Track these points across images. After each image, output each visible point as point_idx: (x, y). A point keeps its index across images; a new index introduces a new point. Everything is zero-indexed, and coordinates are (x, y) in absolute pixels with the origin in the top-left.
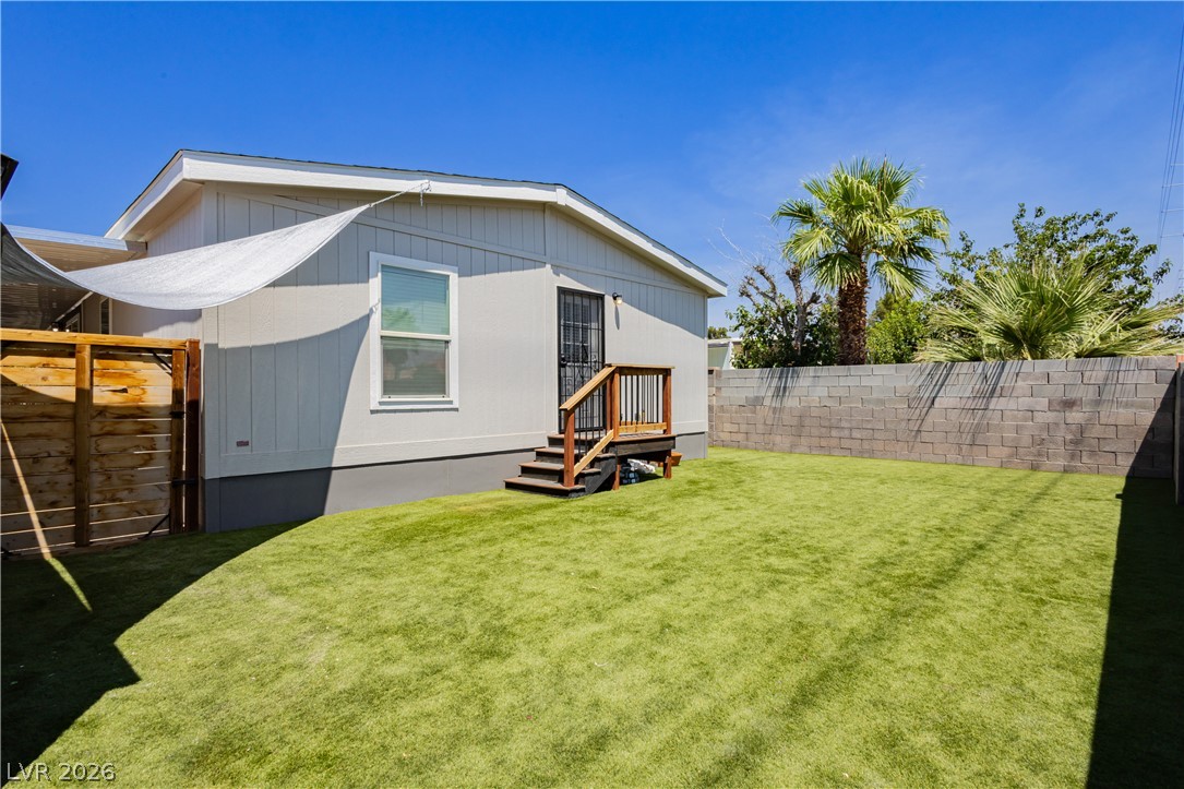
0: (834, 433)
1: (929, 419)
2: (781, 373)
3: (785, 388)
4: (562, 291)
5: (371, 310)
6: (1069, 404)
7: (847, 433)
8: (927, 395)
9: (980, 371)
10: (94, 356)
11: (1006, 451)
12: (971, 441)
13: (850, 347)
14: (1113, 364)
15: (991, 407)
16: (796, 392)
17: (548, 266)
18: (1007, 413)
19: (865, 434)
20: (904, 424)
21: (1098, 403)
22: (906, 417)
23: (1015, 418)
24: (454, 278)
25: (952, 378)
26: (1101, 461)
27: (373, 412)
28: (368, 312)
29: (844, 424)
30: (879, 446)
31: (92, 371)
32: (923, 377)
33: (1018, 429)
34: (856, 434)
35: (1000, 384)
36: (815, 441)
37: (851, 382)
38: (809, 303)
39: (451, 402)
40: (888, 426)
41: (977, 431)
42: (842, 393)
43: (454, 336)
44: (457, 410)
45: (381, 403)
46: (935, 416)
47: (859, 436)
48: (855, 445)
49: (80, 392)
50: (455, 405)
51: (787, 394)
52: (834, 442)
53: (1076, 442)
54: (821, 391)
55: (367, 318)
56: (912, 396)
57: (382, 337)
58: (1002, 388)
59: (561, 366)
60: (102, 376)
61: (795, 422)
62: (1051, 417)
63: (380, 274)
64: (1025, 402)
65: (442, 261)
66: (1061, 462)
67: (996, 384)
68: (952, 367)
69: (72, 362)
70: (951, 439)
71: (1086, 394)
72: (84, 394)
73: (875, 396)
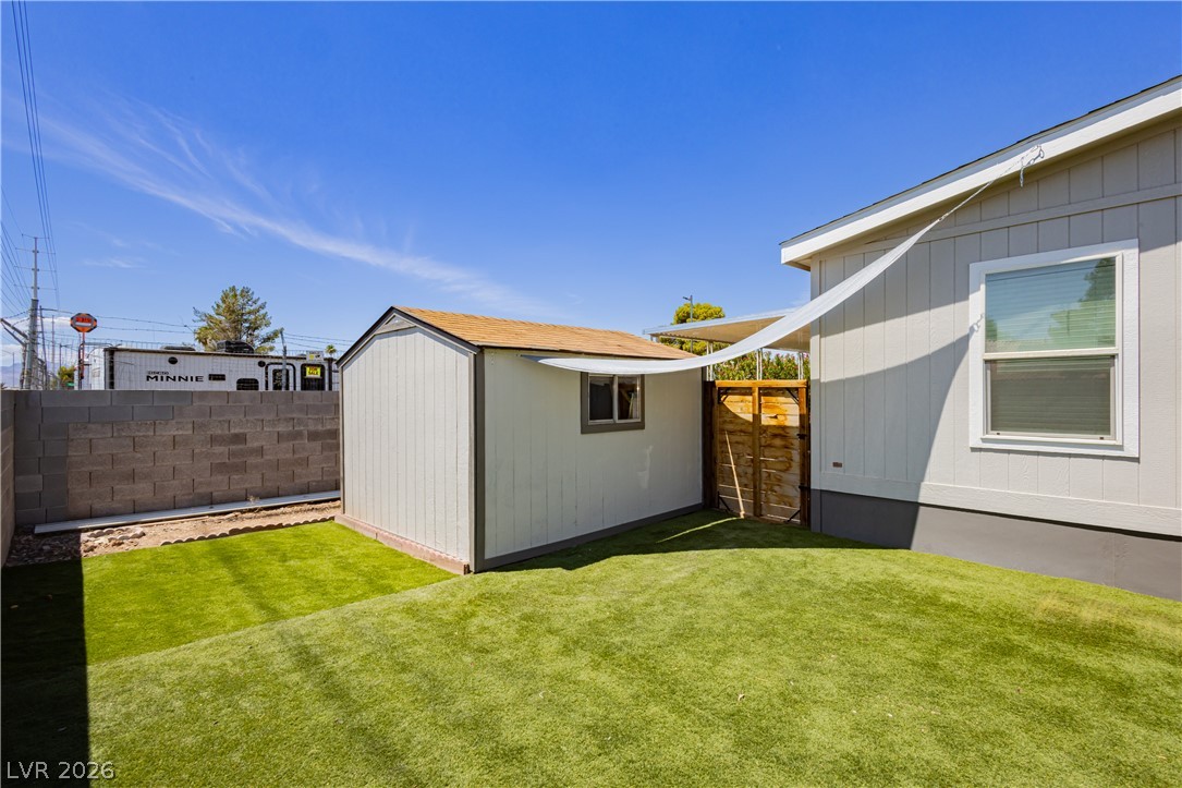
5: (972, 329)
10: (760, 395)
24: (1127, 258)
27: (974, 450)
28: (967, 332)
31: (760, 405)
39: (1119, 447)
44: (1133, 459)
45: (984, 440)
49: (754, 415)
50: (1129, 453)
55: (964, 342)
57: (986, 361)
60: (766, 407)
63: (983, 287)
65: (1102, 239)
69: (750, 398)
72: (757, 417)
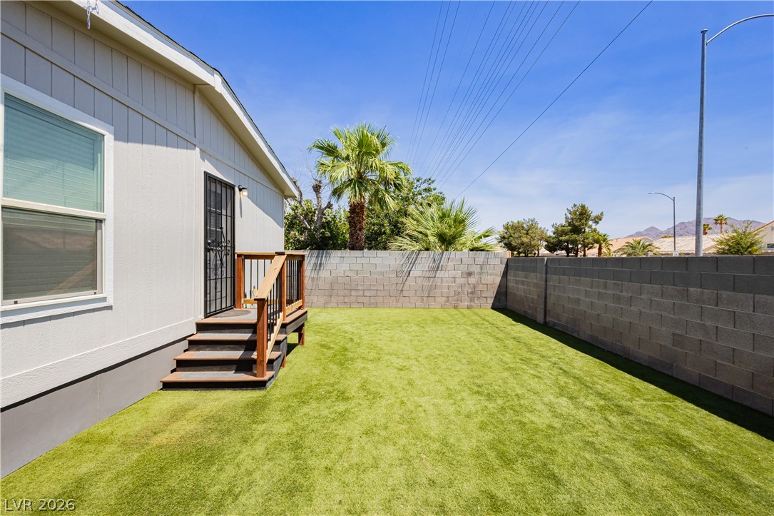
0: (353, 293)
1: (407, 283)
2: (318, 254)
3: (320, 264)
4: (209, 178)
6: (470, 274)
7: (361, 293)
8: (406, 269)
9: (432, 256)
11: (444, 299)
12: (428, 295)
13: (357, 238)
14: (486, 255)
15: (437, 276)
16: (328, 267)
17: (198, 149)
18: (444, 279)
19: (372, 293)
20: (394, 286)
21: (481, 273)
22: (395, 282)
23: (447, 282)
24: (109, 139)
25: (419, 260)
26: (482, 302)
29: (360, 287)
30: (380, 300)
32: (405, 259)
33: (449, 287)
34: (367, 293)
35: (441, 264)
36: (341, 299)
37: (364, 261)
38: (326, 208)
39: (104, 299)
40: (386, 288)
41: (431, 289)
42: (358, 268)
43: (108, 214)
44: (110, 308)
46: (410, 281)
47: (368, 295)
48: (366, 300)
50: (109, 302)
51: (322, 268)
52: (353, 299)
53: (472, 293)
54: (345, 267)
56: (398, 270)
57: (3, 207)
58: (442, 266)
59: (207, 250)
61: (328, 287)
62: (463, 281)
64: (452, 273)
66: (467, 303)
67: (439, 264)
68: (419, 253)
70: (418, 295)
71: (476, 269)
73: (378, 269)
